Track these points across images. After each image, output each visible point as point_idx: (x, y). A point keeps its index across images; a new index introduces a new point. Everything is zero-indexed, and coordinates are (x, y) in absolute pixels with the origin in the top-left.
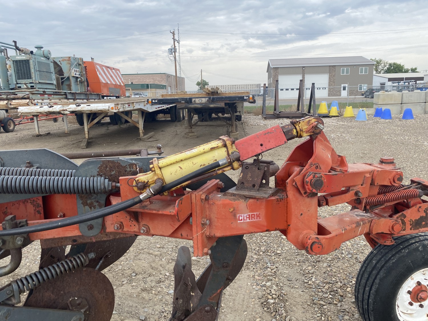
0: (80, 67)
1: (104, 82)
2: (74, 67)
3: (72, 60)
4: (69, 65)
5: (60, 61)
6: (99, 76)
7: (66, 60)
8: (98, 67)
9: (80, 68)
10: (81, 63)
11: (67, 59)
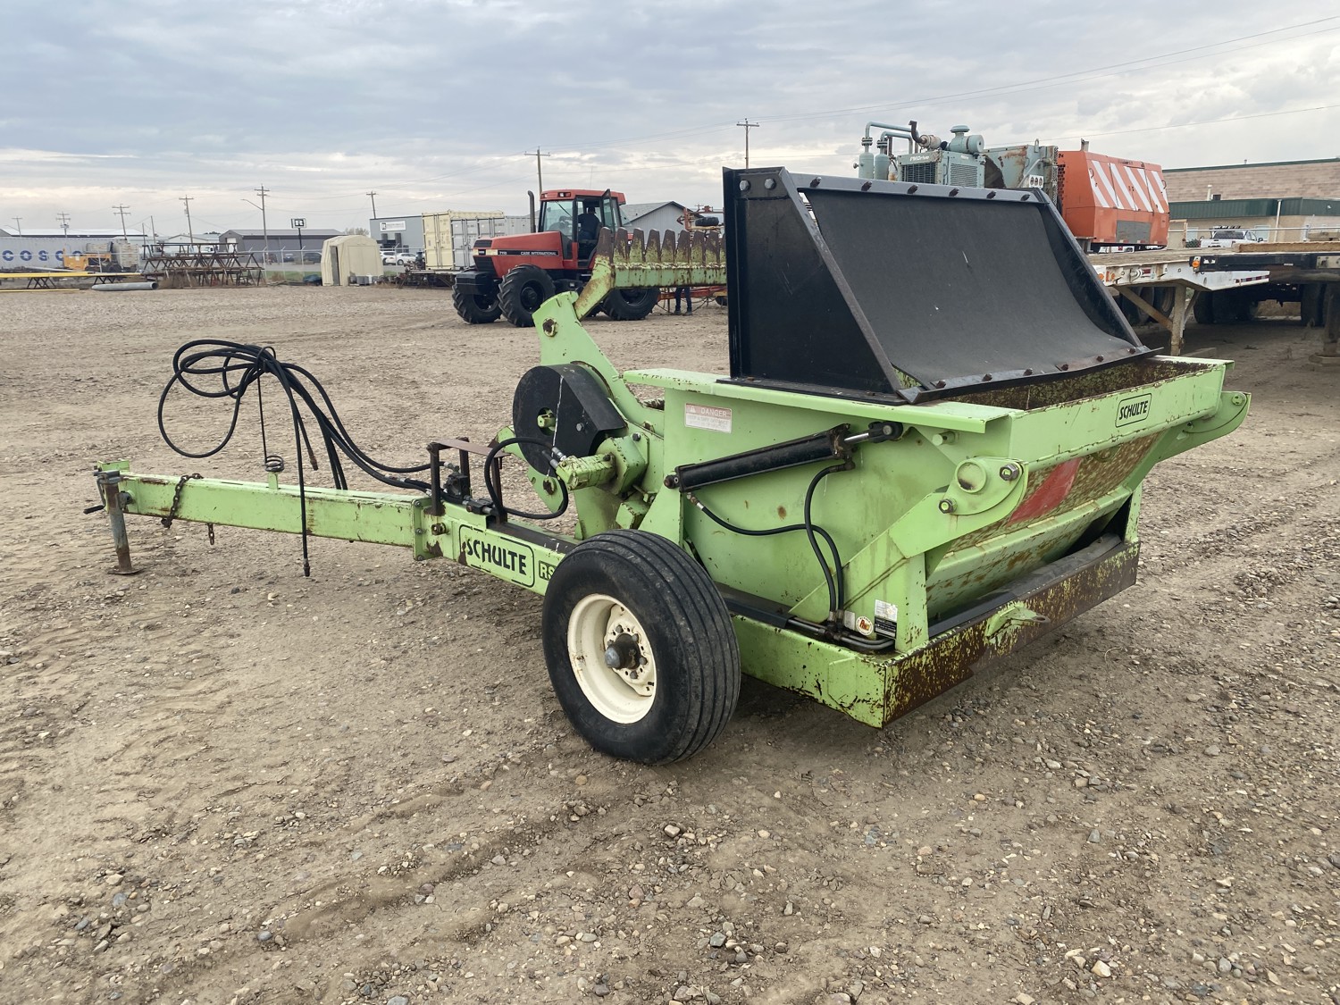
0: (1047, 169)
1: (1105, 205)
2: (1032, 173)
3: (1030, 154)
4: (1021, 167)
5: (1000, 158)
6: (1096, 190)
7: (1014, 155)
8: (1096, 164)
9: (1047, 172)
10: (1051, 160)
11: (1018, 152)
